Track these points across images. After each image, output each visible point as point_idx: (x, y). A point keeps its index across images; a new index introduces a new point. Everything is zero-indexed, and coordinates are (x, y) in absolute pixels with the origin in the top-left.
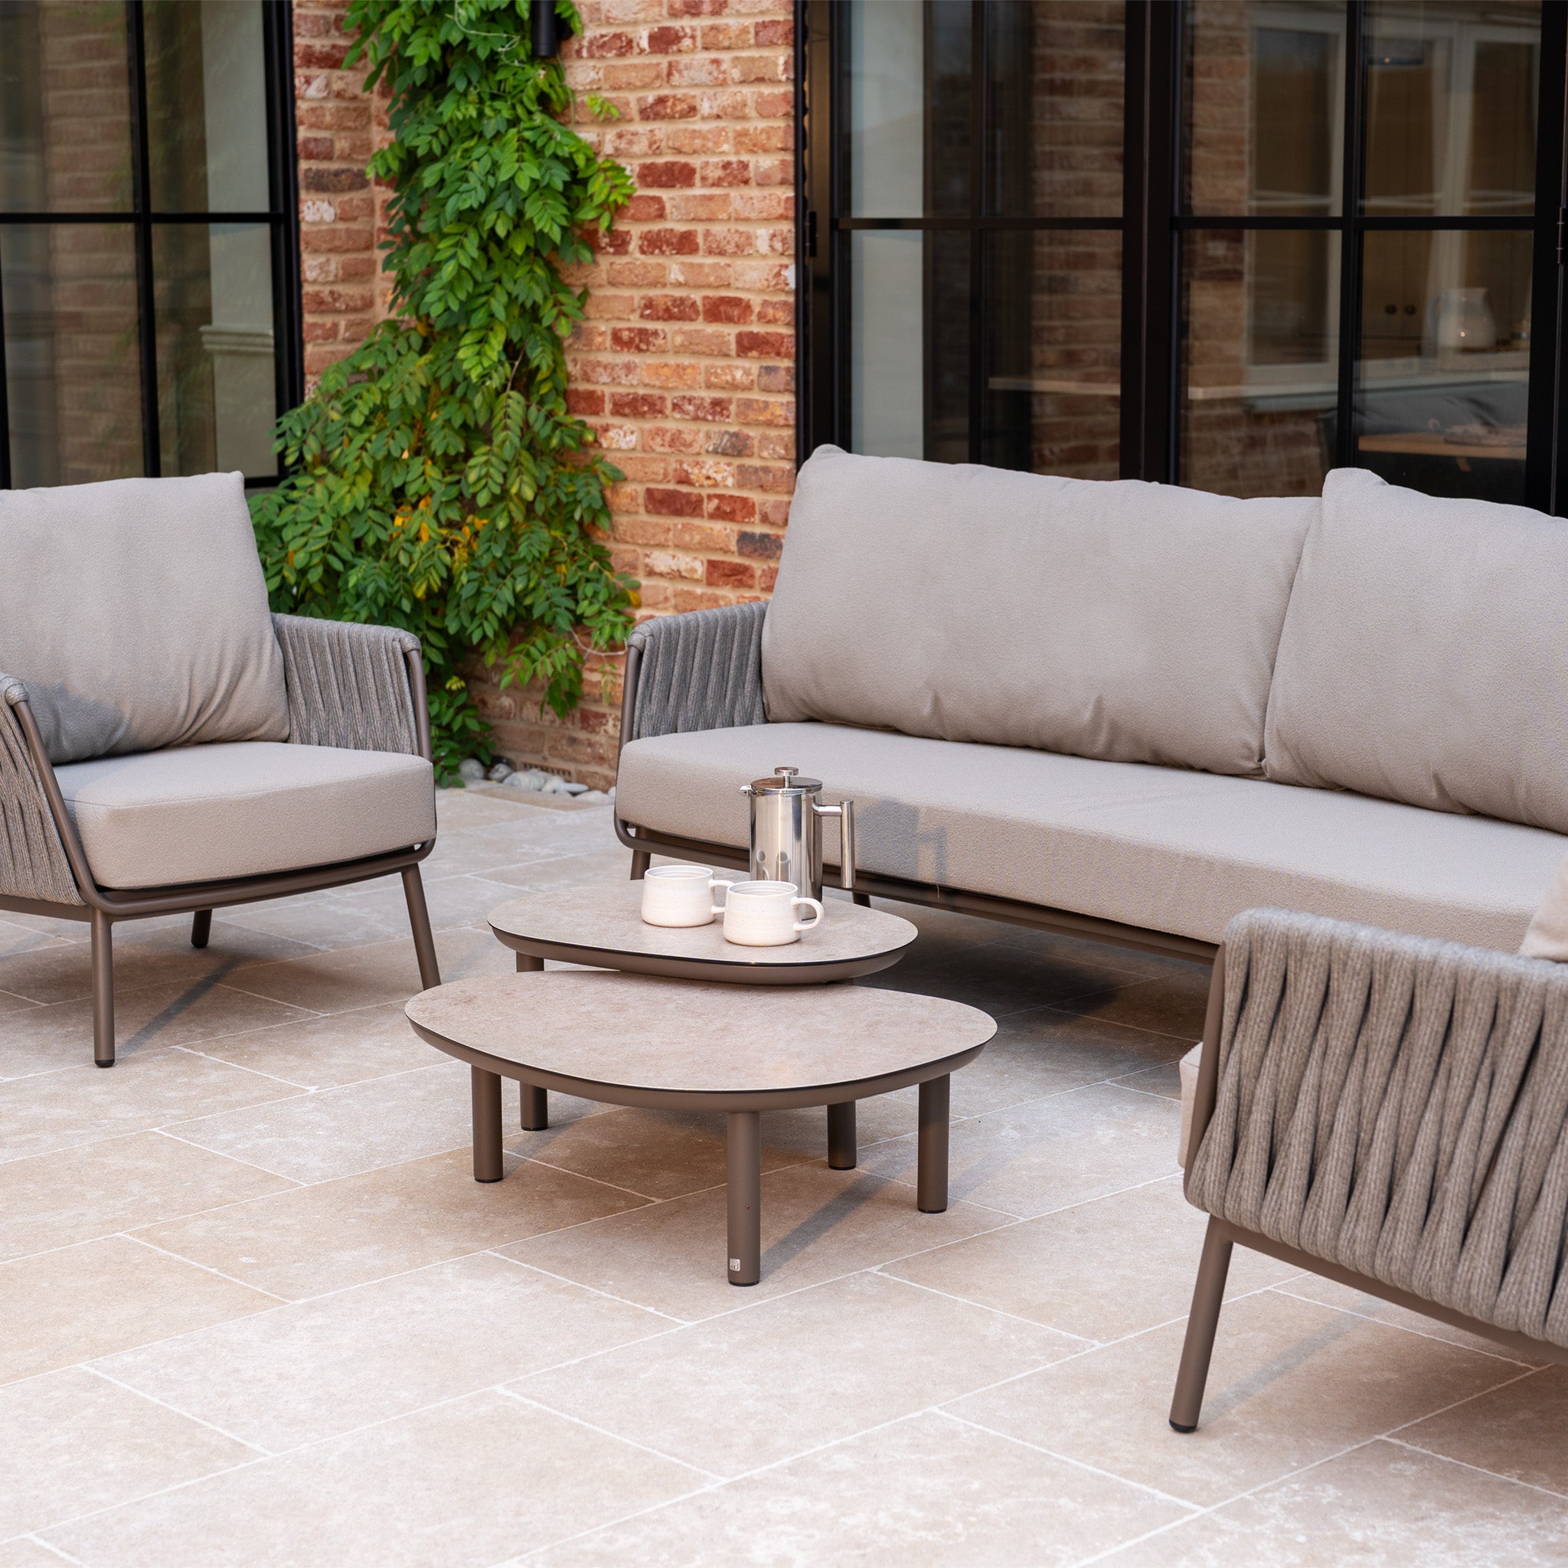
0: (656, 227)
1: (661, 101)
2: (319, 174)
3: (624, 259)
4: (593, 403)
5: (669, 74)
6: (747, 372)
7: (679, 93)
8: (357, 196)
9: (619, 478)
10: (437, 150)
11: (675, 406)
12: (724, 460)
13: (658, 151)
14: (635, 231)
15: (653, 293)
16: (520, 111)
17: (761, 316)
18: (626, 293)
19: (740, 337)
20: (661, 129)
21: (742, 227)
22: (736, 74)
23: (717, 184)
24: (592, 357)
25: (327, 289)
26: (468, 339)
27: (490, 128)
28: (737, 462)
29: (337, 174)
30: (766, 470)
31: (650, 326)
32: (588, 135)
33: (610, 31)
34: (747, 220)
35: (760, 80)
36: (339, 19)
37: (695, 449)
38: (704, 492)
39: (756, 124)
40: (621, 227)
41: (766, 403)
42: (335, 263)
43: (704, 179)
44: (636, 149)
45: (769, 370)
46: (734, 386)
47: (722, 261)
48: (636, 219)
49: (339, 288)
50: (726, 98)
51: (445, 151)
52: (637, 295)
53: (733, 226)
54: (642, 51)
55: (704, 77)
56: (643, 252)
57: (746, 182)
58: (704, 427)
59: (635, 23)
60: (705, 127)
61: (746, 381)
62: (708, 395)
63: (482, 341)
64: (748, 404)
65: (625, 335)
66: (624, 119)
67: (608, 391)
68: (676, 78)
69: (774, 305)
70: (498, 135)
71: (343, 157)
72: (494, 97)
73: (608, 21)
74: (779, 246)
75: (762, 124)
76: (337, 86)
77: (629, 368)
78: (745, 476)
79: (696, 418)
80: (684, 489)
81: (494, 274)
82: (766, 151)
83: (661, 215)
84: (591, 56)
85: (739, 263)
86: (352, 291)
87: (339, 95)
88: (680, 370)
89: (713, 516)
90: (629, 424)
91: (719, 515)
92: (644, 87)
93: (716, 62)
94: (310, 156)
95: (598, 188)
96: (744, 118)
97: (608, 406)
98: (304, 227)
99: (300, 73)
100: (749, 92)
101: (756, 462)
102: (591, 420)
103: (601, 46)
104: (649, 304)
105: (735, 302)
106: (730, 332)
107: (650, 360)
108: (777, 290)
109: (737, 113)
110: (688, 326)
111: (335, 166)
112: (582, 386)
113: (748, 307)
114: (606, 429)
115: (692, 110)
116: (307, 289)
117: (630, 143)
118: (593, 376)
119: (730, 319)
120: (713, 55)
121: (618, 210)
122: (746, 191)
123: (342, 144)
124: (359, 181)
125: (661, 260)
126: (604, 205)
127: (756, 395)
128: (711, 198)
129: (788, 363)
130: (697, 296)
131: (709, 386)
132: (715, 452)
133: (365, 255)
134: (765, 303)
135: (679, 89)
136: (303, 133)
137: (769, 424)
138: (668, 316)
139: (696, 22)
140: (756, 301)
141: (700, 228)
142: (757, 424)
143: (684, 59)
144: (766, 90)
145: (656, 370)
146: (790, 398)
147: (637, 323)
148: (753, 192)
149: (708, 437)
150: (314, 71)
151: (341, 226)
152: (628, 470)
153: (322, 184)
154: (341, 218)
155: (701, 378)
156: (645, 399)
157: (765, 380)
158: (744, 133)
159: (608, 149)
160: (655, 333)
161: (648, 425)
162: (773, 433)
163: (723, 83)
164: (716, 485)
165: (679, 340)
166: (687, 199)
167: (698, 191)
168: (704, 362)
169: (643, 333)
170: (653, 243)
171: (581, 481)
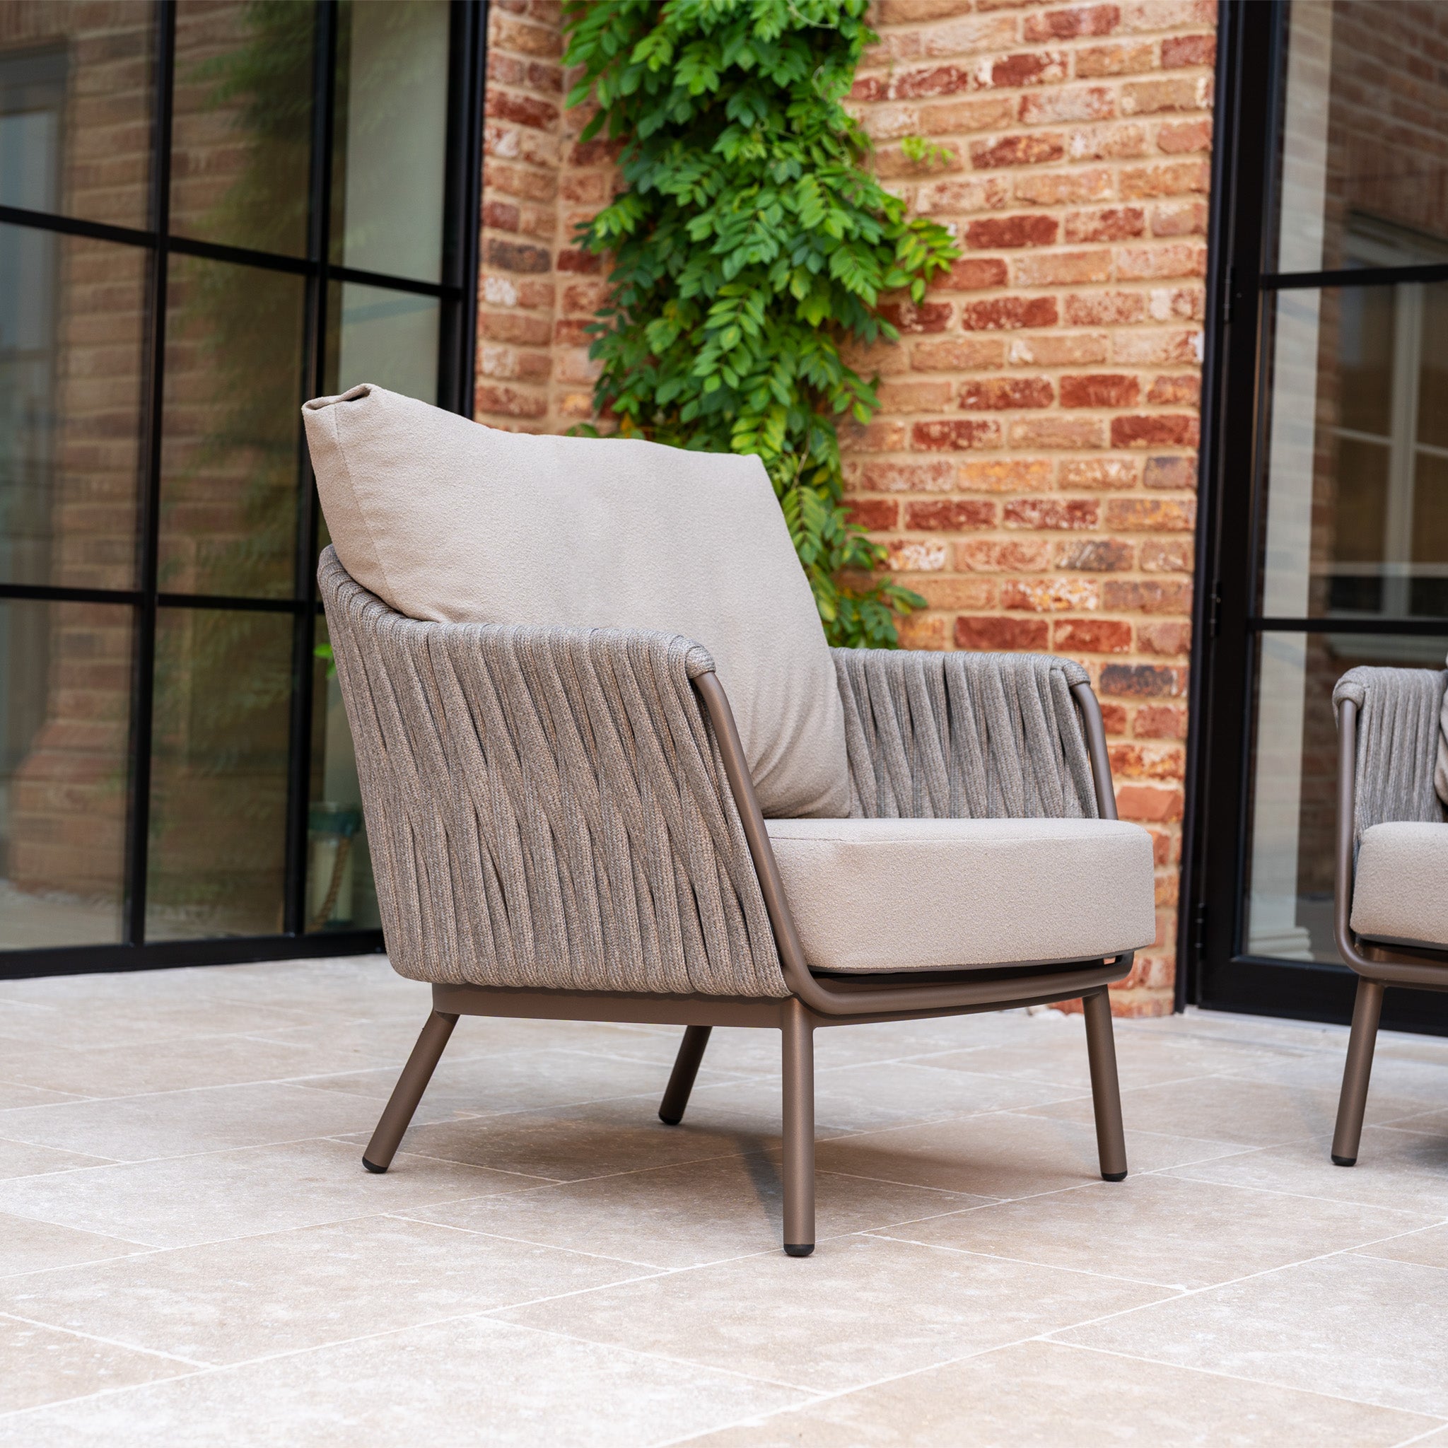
0: (990, 296)
1: (1009, 143)
2: (504, 247)
3: (938, 339)
4: (880, 516)
5: (1023, 110)
6: (1127, 466)
7: (1037, 132)
8: (539, 280)
9: (918, 606)
10: (702, 200)
11: (1009, 514)
12: (1082, 579)
13: (1000, 205)
14: (957, 303)
15: (980, 377)
16: (817, 154)
17: (1153, 397)
18: (939, 379)
19: (1117, 426)
20: (1005, 178)
21: (1128, 289)
22: (1129, 103)
23: (1093, 237)
24: (881, 460)
25: (502, 386)
26: (741, 426)
27: (781, 172)
28: (1105, 578)
29: (521, 250)
30: (1151, 586)
31: (975, 417)
32: (896, 189)
33: (935, 64)
34: (1137, 280)
35: (1168, 109)
36: (533, 69)
37: (1040, 563)
38: (1049, 619)
39: (1156, 164)
40: (937, 299)
41: (1156, 505)
42: (513, 355)
43: (1070, 234)
44: (965, 203)
45: (1161, 462)
46: (1106, 484)
47: (1094, 332)
48: (960, 288)
49: (515, 387)
50: (1110, 134)
51: (711, 201)
52: (956, 382)
53: (1113, 289)
54: (981, 85)
55: (1078, 110)
56: (968, 326)
57: (1137, 234)
58: (1053, 538)
59: (973, 53)
60: (1075, 171)
61: (1125, 476)
62: (1063, 498)
63: (759, 429)
64: (1128, 506)
65: (935, 431)
66: (950, 168)
67: (903, 500)
68: (1033, 115)
69: (1175, 382)
70: (792, 180)
71: (529, 232)
72: (782, 139)
73: (930, 54)
74: (1186, 308)
75: (1165, 162)
76: (528, 146)
77: (938, 471)
78: (1114, 596)
79: (1043, 527)
80: (1018, 615)
81: (771, 352)
82: (1170, 193)
83: (1001, 280)
84: (902, 96)
85: (1121, 333)
86: (525, 391)
87: (528, 157)
88: (1020, 470)
89: (1060, 648)
90: (934, 539)
91: (1073, 644)
92: (984, 128)
93: (1100, 92)
94: (496, 224)
95: (911, 251)
96: (1139, 156)
97: (903, 518)
98: (483, 308)
99: (492, 125)
100: (1148, 126)
101: (1136, 577)
102: (874, 537)
103: (914, 86)
104: (976, 390)
105: (1116, 381)
106: (1102, 419)
107: (972, 458)
108: (1181, 362)
109: (1130, 152)
110: (1034, 415)
111: (519, 240)
112: (863, 497)
113: (1133, 385)
114: (897, 547)
115: (1057, 151)
116: (482, 382)
117: (957, 196)
118: (881, 483)
119: (1103, 402)
120: (1093, 83)
121: (936, 277)
122: (1135, 245)
123: (527, 216)
124: (541, 263)
125: (998, 336)
126: (920, 272)
127: (1139, 494)
128: (1081, 256)
129: (1191, 453)
130: (1052, 378)
131: (1064, 486)
132: (1072, 567)
133: (540, 352)
134: (1160, 380)
135: (1040, 126)
136: (489, 196)
137: (1159, 528)
138: (1005, 402)
139: (1068, 46)
140: (1146, 380)
141: (1060, 295)
142: (1140, 529)
143: (1048, 91)
144: (1175, 121)
145: (983, 471)
146: (1190, 496)
147: (953, 413)
148: (1148, 245)
149: (1060, 548)
150: (505, 124)
151: (521, 313)
152: (931, 596)
153: (506, 260)
154: (522, 304)
155: (1053, 477)
156: (961, 507)
157: (1155, 474)
158: (1140, 174)
159: (923, 205)
160: (983, 426)
161: (965, 539)
162: (1164, 539)
163: (1109, 116)
164: (1070, 607)
165: (1019, 432)
166: (1043, 259)
167: (1060, 248)
168: (1056, 458)
169: (964, 428)
170: (984, 317)
171: (867, 609)
